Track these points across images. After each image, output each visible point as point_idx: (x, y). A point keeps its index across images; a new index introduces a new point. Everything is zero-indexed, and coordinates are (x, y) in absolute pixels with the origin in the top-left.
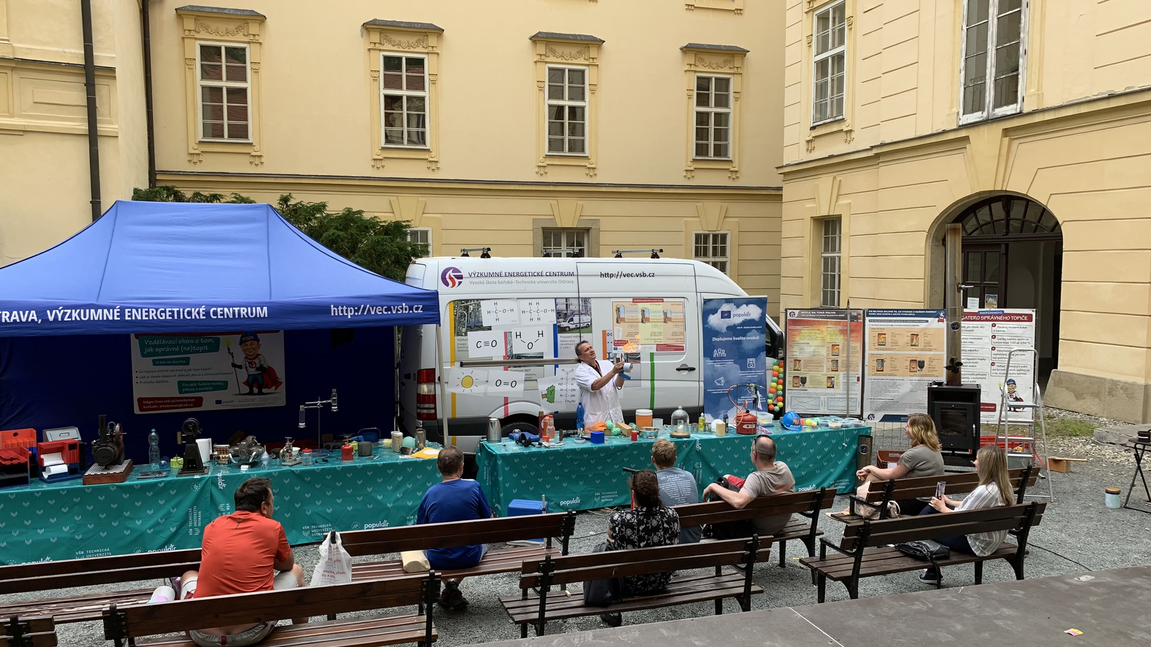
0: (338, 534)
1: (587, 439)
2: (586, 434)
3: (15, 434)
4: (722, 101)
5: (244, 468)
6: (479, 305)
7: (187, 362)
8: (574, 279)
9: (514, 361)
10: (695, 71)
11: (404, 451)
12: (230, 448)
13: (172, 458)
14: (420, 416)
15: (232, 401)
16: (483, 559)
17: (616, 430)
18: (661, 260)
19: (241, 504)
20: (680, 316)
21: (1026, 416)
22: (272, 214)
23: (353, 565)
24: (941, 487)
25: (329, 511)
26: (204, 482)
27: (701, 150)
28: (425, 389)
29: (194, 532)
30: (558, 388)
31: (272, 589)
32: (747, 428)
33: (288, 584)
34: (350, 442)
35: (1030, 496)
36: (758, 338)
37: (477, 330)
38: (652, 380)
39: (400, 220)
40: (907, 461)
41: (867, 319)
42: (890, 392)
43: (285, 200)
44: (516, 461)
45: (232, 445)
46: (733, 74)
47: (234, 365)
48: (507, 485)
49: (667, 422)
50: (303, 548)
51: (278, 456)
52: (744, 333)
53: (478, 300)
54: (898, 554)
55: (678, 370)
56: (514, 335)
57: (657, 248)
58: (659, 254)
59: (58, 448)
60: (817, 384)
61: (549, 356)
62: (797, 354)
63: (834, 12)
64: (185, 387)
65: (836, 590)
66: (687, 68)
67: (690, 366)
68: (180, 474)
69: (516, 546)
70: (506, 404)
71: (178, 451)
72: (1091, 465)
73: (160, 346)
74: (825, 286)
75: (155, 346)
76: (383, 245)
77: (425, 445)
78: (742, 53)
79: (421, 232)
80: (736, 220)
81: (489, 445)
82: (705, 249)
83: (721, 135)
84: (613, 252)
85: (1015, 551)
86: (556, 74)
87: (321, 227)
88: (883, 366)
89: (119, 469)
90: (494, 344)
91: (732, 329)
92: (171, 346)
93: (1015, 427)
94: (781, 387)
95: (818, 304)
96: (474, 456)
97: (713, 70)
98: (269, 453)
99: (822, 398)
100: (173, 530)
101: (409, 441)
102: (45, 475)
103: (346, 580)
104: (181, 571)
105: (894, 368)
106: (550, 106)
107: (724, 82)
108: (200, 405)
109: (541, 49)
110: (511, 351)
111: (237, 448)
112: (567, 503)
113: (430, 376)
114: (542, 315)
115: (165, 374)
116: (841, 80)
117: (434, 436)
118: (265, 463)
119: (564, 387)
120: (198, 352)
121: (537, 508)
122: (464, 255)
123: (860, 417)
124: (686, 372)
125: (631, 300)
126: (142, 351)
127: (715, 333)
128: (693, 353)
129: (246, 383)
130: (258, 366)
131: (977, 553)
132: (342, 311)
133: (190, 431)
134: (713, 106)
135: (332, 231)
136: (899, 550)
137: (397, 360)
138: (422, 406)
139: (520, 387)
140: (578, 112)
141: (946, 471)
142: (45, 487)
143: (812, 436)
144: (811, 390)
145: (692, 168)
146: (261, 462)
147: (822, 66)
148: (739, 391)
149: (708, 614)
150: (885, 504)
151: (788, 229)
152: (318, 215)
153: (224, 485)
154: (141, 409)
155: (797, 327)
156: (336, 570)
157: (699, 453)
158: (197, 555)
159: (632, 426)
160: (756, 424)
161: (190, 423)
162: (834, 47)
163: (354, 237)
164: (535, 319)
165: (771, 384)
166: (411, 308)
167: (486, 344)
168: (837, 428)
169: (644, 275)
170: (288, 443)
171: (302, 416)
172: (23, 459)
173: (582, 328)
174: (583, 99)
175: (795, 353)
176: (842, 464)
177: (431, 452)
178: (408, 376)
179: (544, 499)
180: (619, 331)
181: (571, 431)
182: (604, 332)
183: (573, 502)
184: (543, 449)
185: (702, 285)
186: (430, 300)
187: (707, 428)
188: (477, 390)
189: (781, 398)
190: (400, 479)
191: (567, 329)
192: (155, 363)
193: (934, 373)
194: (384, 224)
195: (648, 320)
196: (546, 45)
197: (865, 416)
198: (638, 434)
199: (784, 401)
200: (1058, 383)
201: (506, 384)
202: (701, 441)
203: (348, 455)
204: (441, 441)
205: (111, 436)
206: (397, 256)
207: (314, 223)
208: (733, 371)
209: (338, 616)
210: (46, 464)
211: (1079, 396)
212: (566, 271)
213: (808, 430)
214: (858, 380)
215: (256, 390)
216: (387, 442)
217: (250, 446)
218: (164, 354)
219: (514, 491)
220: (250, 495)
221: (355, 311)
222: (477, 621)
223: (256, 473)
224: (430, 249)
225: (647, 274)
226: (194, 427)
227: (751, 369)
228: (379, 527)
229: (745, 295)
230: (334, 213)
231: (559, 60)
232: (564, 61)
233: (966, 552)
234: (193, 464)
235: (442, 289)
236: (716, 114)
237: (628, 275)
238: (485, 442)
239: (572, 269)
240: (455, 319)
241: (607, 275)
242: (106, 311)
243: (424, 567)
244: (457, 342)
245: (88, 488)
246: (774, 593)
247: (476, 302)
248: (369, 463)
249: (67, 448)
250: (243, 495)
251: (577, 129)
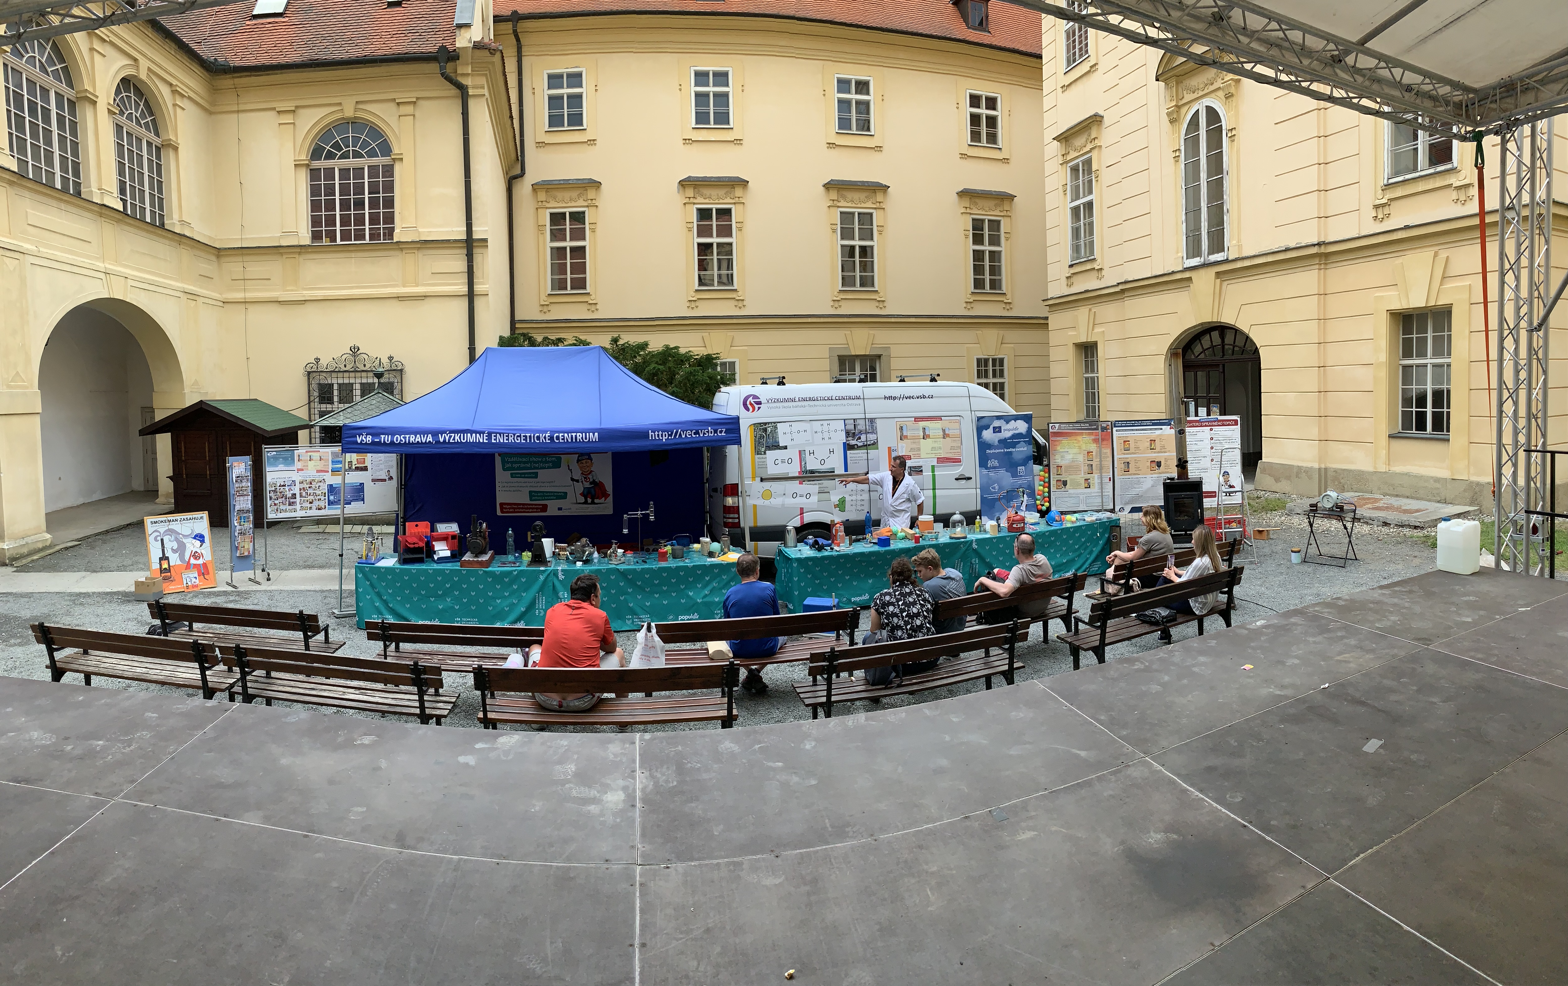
0: (653, 624)
1: (874, 543)
2: (873, 538)
3: (417, 526)
4: (995, 240)
5: (579, 564)
6: (776, 428)
7: (536, 475)
8: (861, 401)
9: (808, 476)
10: (971, 214)
11: (711, 554)
12: (568, 547)
13: (524, 552)
14: (726, 525)
15: (570, 509)
16: (779, 649)
17: (901, 534)
18: (939, 383)
19: (575, 594)
20: (957, 432)
21: (1237, 499)
22: (603, 355)
23: (666, 651)
24: (1171, 561)
25: (648, 604)
26: (547, 573)
27: (978, 284)
28: (730, 501)
29: (540, 613)
30: (848, 498)
31: (599, 667)
32: (1016, 527)
33: (611, 663)
34: (665, 546)
35: (1237, 561)
36: (1025, 449)
37: (775, 449)
38: (934, 489)
39: (710, 352)
40: (1144, 544)
41: (1115, 429)
42: (1135, 488)
43: (615, 341)
44: (810, 563)
45: (570, 544)
46: (1003, 216)
47: (572, 480)
48: (802, 584)
49: (946, 525)
50: (626, 634)
51: (606, 556)
52: (1014, 445)
53: (775, 423)
54: (1138, 622)
55: (956, 479)
56: (807, 453)
57: (935, 373)
58: (936, 378)
59: (444, 538)
60: (1076, 485)
61: (840, 470)
62: (1059, 461)
63: (1083, 166)
64: (535, 496)
65: (1088, 658)
66: (963, 210)
67: (967, 476)
68: (529, 565)
69: (811, 638)
70: (802, 513)
71: (528, 547)
72: (1285, 532)
73: (516, 462)
74: (1087, 402)
75: (512, 463)
76: (695, 375)
77: (729, 550)
78: (1010, 197)
79: (730, 363)
80: (1012, 345)
81: (786, 550)
82: (986, 371)
83: (995, 270)
84: (897, 377)
85: (1224, 607)
86: (846, 217)
87: (644, 362)
88: (1128, 467)
89: (485, 558)
90: (790, 461)
91: (1003, 442)
92: (525, 463)
93: (1229, 508)
94: (1046, 490)
95: (1082, 417)
96: (774, 559)
97: (987, 213)
98: (599, 553)
99: (1081, 497)
100: (523, 609)
101: (716, 546)
102: (436, 557)
103: (660, 663)
104: (529, 644)
105: (1138, 468)
106: (842, 246)
107: (996, 223)
108: (545, 511)
109: (834, 195)
110: (805, 467)
111: (573, 548)
112: (858, 599)
113: (733, 490)
114: (832, 434)
115: (520, 484)
116: (1091, 224)
117: (738, 542)
118: (596, 561)
119: (854, 498)
120: (544, 468)
121: (829, 604)
122: (763, 383)
123: (1112, 511)
124: (964, 482)
125: (913, 419)
126: (503, 466)
127: (990, 446)
128: (970, 464)
129: (582, 494)
130: (591, 480)
131: (1197, 613)
132: (658, 435)
133: (537, 532)
134: (987, 244)
135: (653, 366)
136: (1138, 619)
137: (707, 475)
138: (727, 516)
139: (814, 499)
140: (868, 250)
141: (1175, 549)
142: (436, 566)
143: (1071, 530)
144: (1071, 491)
145: (971, 300)
146: (592, 560)
147: (1076, 211)
148: (1011, 496)
149: (981, 690)
150: (1128, 581)
151: (1055, 354)
152: (642, 353)
153: (563, 577)
154: (502, 512)
155: (1058, 438)
156: (651, 655)
157: (975, 550)
158: (541, 633)
159: (916, 531)
160: (1024, 523)
161: (538, 525)
162: (1084, 196)
163: (672, 369)
164: (827, 438)
165: (1039, 488)
166: (716, 431)
167: (783, 461)
168: (1092, 521)
169: (924, 397)
170: (614, 546)
171: (625, 524)
172: (422, 544)
173: (869, 445)
174: (872, 239)
175: (1057, 461)
176: (1096, 550)
177: (733, 556)
178: (715, 490)
179: (834, 596)
180: (902, 447)
181: (861, 537)
182: (889, 448)
183: (863, 598)
184: (834, 553)
185: (976, 404)
186: (732, 425)
187: (982, 529)
188: (776, 502)
189: (1047, 499)
190: (707, 579)
191: (856, 447)
192: (512, 476)
193: (1169, 470)
194: (696, 357)
195: (928, 436)
196: (838, 191)
197: (1117, 509)
198: (921, 537)
199: (1049, 502)
200: (1264, 471)
201: (801, 496)
202: (977, 540)
203: (663, 557)
204: (744, 547)
205: (480, 532)
206: (708, 385)
207: (638, 360)
208: (1005, 479)
209: (654, 694)
210: (436, 549)
211: (1277, 480)
212: (853, 395)
213: (1069, 525)
214: (1110, 480)
215: (589, 500)
216: (696, 546)
217: (584, 546)
218: (519, 468)
219: (809, 590)
220: (582, 588)
221: (669, 435)
222: (775, 703)
223: (588, 568)
224: (737, 377)
225: (927, 396)
226: (541, 528)
227: (1021, 476)
228: (691, 620)
229: (1013, 412)
230: (655, 350)
231: (849, 205)
232: (854, 205)
233: (1188, 613)
234: (539, 558)
235: (743, 414)
236: (990, 252)
237: (909, 397)
238: (783, 548)
239: (860, 394)
240: (755, 440)
241: (890, 398)
242: (478, 435)
243: (728, 655)
244: (757, 460)
245: (464, 570)
246: (1038, 667)
247: (773, 424)
248: (681, 564)
249: (450, 538)
250: (577, 587)
251: (867, 266)
